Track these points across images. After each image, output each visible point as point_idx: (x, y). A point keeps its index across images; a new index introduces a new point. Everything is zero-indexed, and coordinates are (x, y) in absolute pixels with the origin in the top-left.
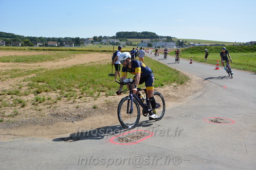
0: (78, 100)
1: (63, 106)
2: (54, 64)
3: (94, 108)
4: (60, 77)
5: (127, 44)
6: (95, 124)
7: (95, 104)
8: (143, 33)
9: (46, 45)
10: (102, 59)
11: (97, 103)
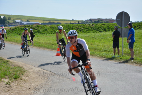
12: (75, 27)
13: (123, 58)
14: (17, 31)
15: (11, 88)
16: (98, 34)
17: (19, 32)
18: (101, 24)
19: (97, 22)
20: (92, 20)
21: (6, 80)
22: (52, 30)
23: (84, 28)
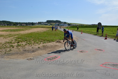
0: (33, 45)
1: (27, 47)
2: (24, 32)
3: (39, 48)
4: (26, 37)
5: (50, 25)
6: (39, 54)
7: (39, 46)
8: (56, 21)
9: (21, 25)
10: (42, 30)
11: (40, 46)
17: (73, 27)
18: (95, 26)
22: (81, 27)
23: (90, 27)
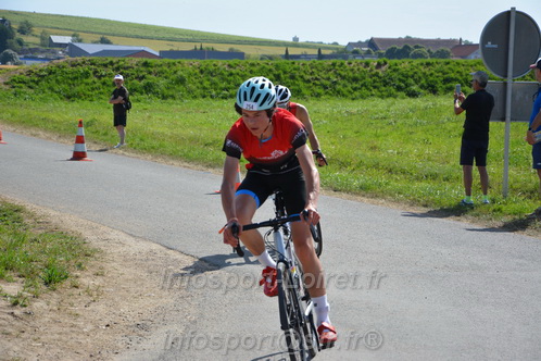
12: (302, 74)
13: (504, 208)
14: (57, 81)
15: (32, 323)
16: (403, 103)
17: (66, 86)
18: (416, 62)
19: (399, 51)
20: (378, 45)
21: (13, 289)
22: (206, 84)
23: (343, 78)
